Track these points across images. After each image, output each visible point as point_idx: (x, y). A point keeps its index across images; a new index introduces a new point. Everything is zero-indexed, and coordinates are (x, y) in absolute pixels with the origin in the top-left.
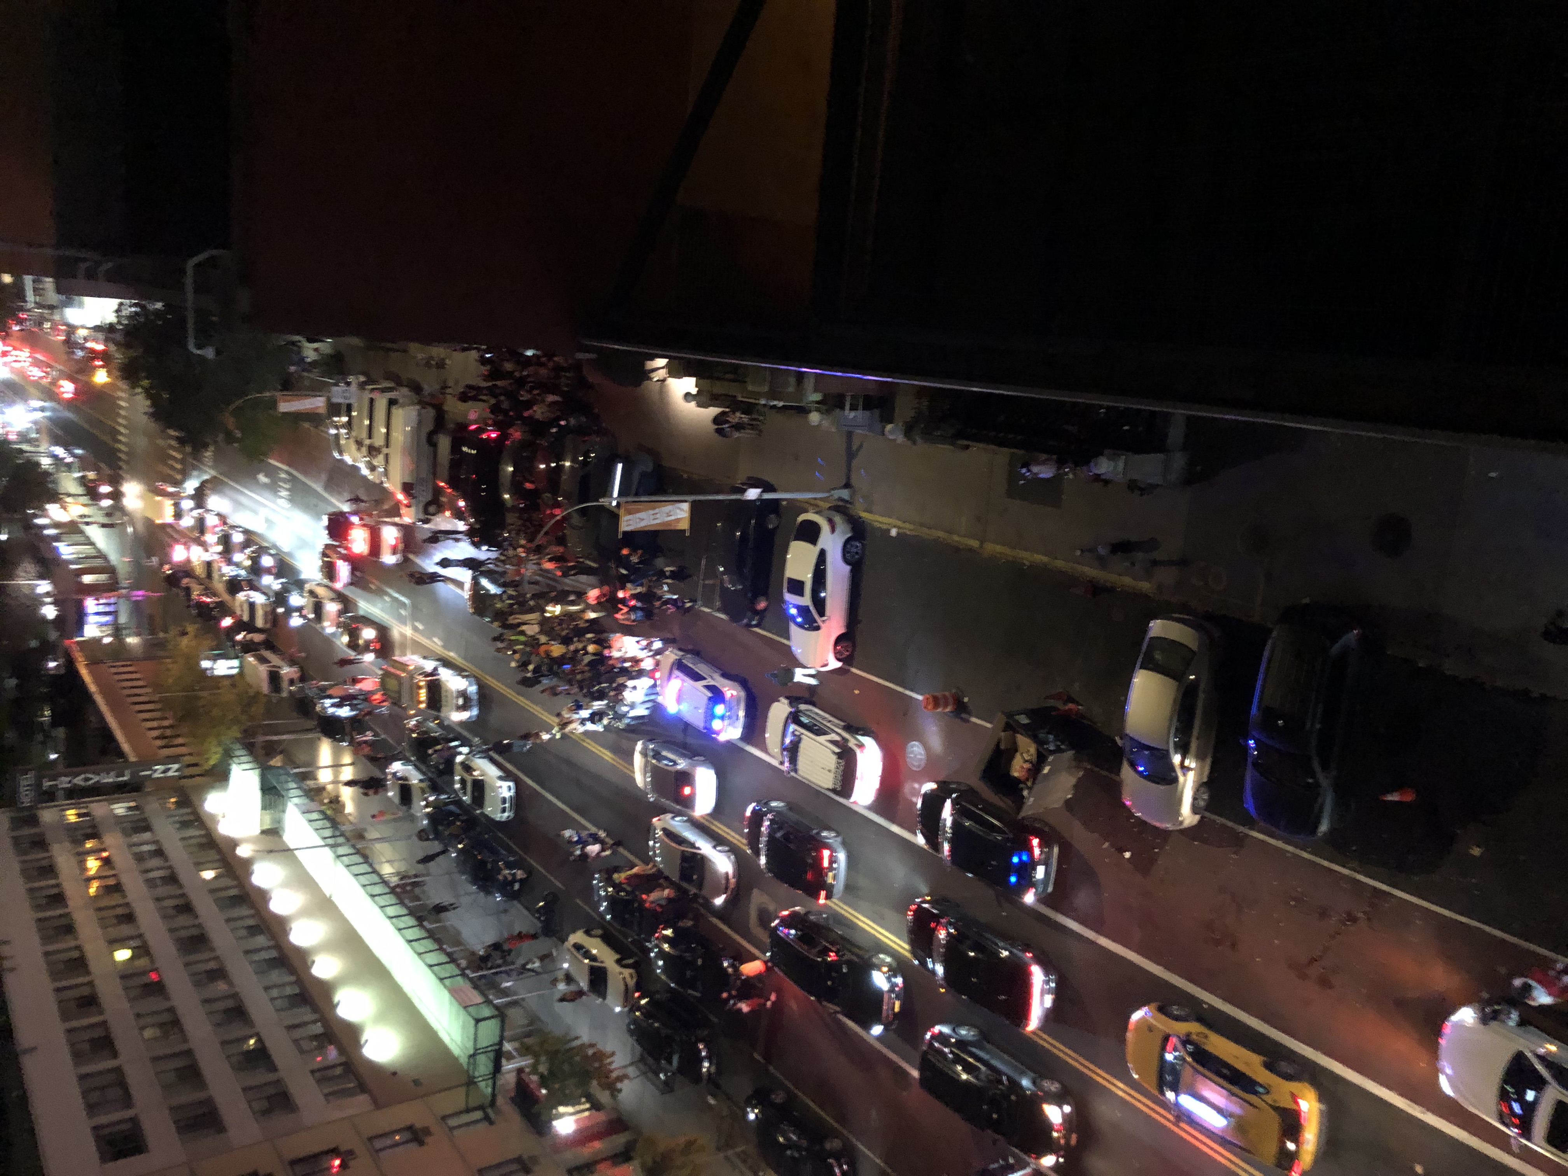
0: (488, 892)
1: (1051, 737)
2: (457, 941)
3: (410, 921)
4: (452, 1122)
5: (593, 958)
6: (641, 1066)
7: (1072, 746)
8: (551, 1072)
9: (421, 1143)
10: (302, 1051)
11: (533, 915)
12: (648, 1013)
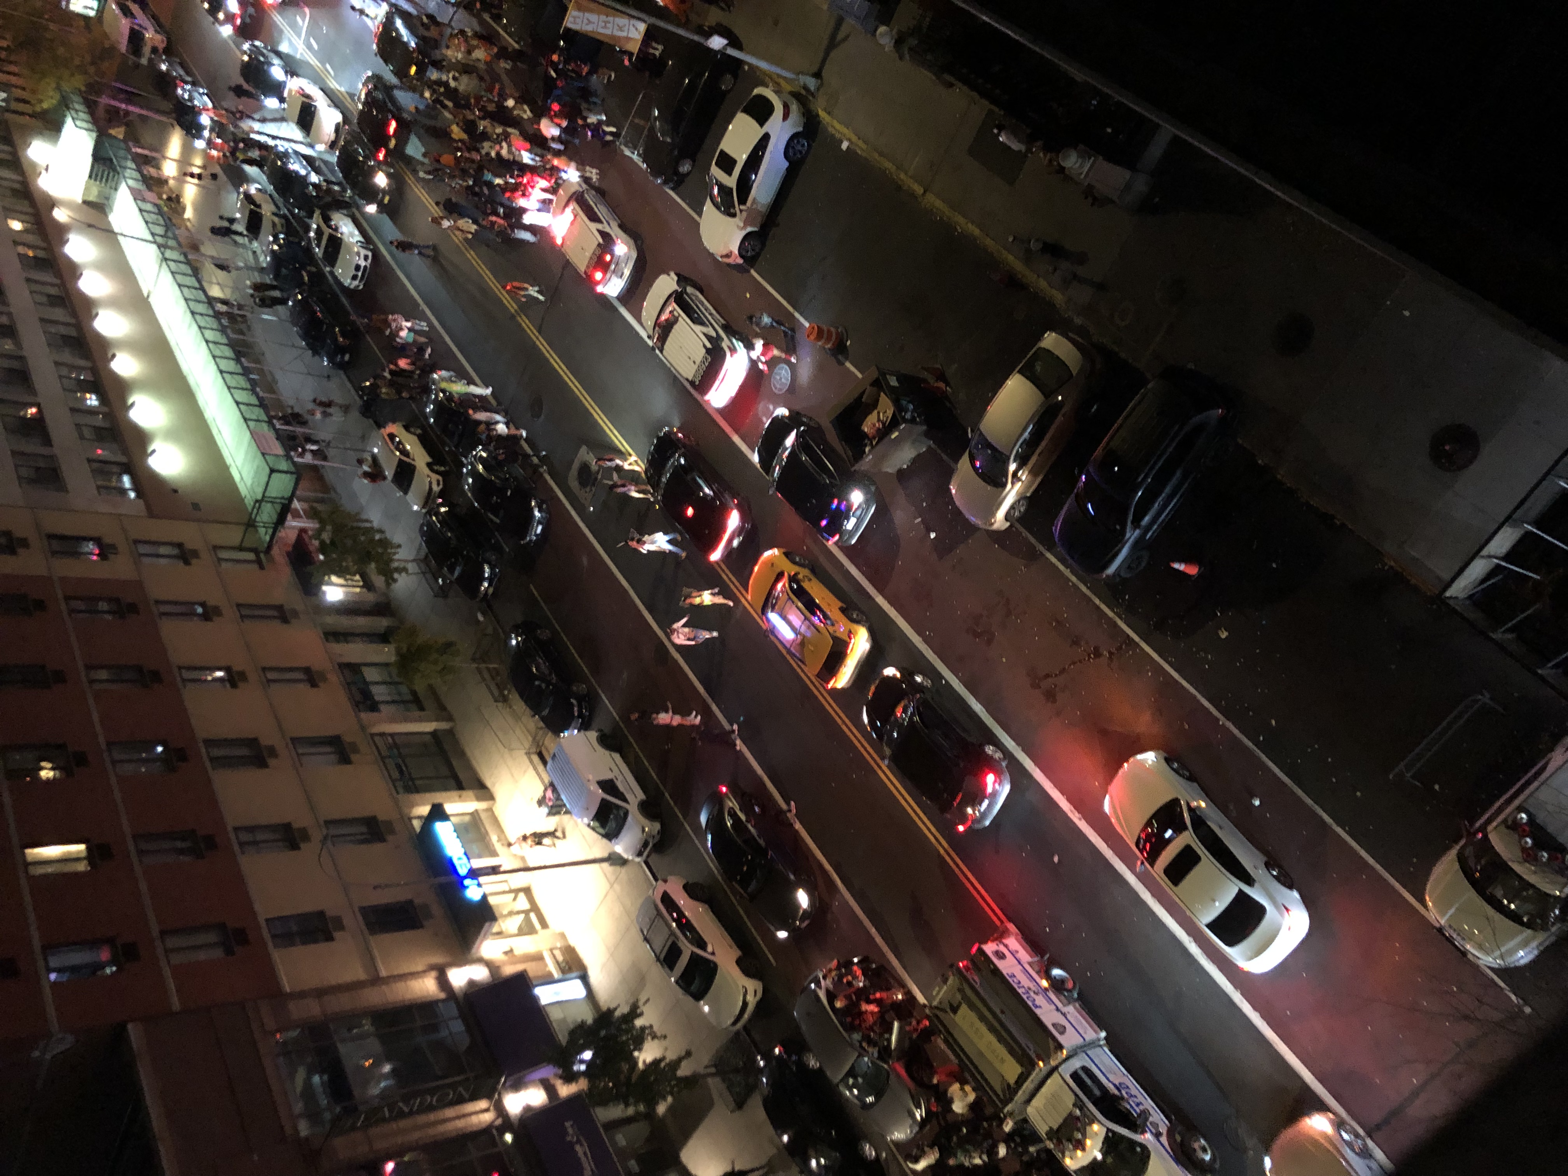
0: (316, 352)
1: (911, 407)
2: (271, 387)
3: (228, 352)
4: (224, 554)
5: (404, 452)
6: (422, 565)
7: (926, 422)
8: (333, 542)
9: (187, 562)
10: (82, 437)
11: (357, 392)
12: (444, 520)
